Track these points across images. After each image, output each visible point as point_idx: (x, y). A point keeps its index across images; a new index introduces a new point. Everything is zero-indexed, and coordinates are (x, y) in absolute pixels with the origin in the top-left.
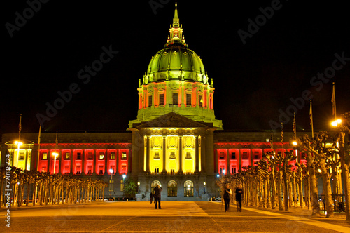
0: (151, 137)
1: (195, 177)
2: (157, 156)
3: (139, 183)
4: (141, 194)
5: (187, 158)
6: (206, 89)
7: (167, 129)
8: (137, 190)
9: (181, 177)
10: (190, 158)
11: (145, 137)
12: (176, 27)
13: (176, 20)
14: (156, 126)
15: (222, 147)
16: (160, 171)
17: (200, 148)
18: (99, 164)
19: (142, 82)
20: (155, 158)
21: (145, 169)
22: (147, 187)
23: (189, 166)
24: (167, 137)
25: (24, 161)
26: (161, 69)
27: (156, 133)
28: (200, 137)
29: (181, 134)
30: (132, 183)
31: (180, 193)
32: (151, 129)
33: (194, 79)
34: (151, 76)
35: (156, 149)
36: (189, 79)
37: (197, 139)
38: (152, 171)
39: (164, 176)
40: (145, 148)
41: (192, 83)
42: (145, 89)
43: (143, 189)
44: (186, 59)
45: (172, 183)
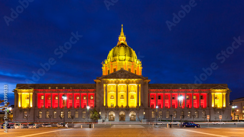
0: (108, 85)
1: (137, 109)
2: (112, 97)
3: (100, 113)
4: (101, 120)
5: (131, 98)
6: (138, 67)
7: (119, 80)
8: (100, 117)
9: (128, 109)
10: (133, 98)
11: (105, 85)
12: (122, 36)
13: (122, 34)
14: (112, 78)
15: (153, 92)
16: (115, 106)
17: (140, 92)
18: (77, 102)
19: (104, 63)
20: (111, 98)
21: (105, 105)
22: (106, 116)
23: (133, 103)
24: (119, 85)
25: (29, 100)
26: (114, 55)
27: (112, 82)
28: (140, 85)
29: (128, 83)
30: (95, 113)
31: (127, 119)
32: (108, 80)
33: (132, 61)
34: (109, 60)
35: (111, 93)
36: (130, 61)
37: (138, 86)
38: (109, 105)
39: (117, 109)
40: (105, 92)
41: (131, 63)
42: (106, 67)
43: (103, 117)
44: (128, 51)
45: (122, 113)
